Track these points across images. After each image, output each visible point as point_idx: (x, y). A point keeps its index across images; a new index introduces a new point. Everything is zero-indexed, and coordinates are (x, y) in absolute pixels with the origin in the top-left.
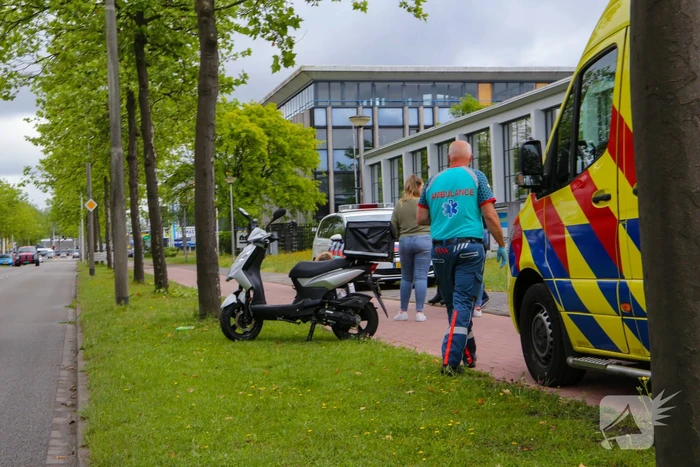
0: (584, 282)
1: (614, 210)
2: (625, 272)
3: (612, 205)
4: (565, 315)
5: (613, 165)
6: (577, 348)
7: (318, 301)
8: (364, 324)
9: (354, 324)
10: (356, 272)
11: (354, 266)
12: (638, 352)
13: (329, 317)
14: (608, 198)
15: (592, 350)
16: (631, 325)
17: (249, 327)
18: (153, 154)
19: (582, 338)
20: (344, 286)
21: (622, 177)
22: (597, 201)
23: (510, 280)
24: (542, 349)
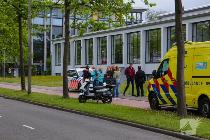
0: (162, 93)
1: (168, 83)
2: (169, 92)
3: (168, 82)
4: (158, 98)
5: (168, 76)
6: (160, 104)
7: (100, 95)
8: (109, 100)
9: (107, 100)
10: (108, 89)
11: (108, 88)
12: (170, 104)
13: (102, 98)
14: (167, 81)
15: (163, 104)
16: (170, 100)
17: (84, 100)
18: (23, 50)
19: (161, 102)
20: (106, 92)
21: (170, 78)
22: (165, 81)
23: (148, 93)
24: (154, 104)
